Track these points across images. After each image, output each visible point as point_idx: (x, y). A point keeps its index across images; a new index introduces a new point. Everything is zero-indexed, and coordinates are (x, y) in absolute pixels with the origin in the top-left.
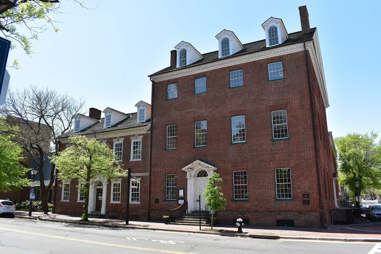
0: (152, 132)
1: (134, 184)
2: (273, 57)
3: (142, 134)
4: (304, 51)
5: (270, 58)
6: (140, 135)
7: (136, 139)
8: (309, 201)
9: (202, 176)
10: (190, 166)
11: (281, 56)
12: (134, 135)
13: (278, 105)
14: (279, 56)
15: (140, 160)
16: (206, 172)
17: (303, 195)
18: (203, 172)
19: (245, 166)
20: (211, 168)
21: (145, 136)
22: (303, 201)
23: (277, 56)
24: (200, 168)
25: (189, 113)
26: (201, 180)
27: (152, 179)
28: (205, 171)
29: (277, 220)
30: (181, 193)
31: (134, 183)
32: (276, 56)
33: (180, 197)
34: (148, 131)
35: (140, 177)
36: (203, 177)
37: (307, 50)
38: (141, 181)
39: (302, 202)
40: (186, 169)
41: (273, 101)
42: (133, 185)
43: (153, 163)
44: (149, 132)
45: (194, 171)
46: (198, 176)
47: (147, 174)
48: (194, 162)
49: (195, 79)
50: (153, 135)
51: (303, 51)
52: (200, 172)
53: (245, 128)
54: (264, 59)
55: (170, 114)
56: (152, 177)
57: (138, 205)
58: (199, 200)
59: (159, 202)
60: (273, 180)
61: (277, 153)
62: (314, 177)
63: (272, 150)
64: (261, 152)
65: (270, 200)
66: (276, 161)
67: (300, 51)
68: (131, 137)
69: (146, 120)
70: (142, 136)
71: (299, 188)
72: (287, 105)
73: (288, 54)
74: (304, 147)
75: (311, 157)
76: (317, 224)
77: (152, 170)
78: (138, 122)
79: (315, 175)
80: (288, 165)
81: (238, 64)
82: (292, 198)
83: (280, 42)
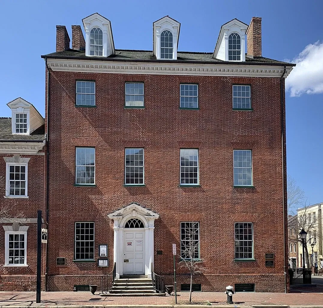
0: (49, 154)
2: (241, 77)
3: (29, 155)
4: (280, 78)
5: (237, 77)
6: (24, 156)
7: (17, 161)
8: (272, 262)
11: (251, 77)
12: (11, 155)
13: (243, 143)
14: (249, 77)
15: (26, 196)
16: (139, 222)
17: (266, 254)
21: (34, 160)
22: (266, 262)
23: (247, 77)
24: (135, 215)
25: (116, 133)
26: (131, 232)
29: (235, 284)
30: (103, 250)
32: (245, 77)
33: (101, 255)
34: (40, 151)
35: (27, 225)
36: (134, 227)
38: (28, 231)
39: (265, 263)
40: (114, 216)
41: (237, 136)
43: (51, 203)
44: (44, 154)
45: (125, 219)
48: (128, 207)
49: (125, 82)
50: (51, 160)
51: (278, 78)
53: (198, 166)
54: (228, 77)
55: (83, 130)
57: (24, 268)
58: (128, 260)
59: (64, 264)
60: (232, 236)
61: (238, 203)
62: (279, 235)
63: (232, 198)
64: (218, 200)
65: (228, 260)
66: (236, 213)
67: (275, 78)
68: (5, 157)
69: (30, 132)
70: (29, 159)
71: (262, 246)
72: (254, 144)
73: (260, 77)
74: (270, 199)
75: (278, 212)
76: (280, 288)
77: (51, 214)
78: (13, 134)
79: (281, 232)
80: (251, 218)
81: (192, 76)
82: (253, 258)
83: (243, 59)
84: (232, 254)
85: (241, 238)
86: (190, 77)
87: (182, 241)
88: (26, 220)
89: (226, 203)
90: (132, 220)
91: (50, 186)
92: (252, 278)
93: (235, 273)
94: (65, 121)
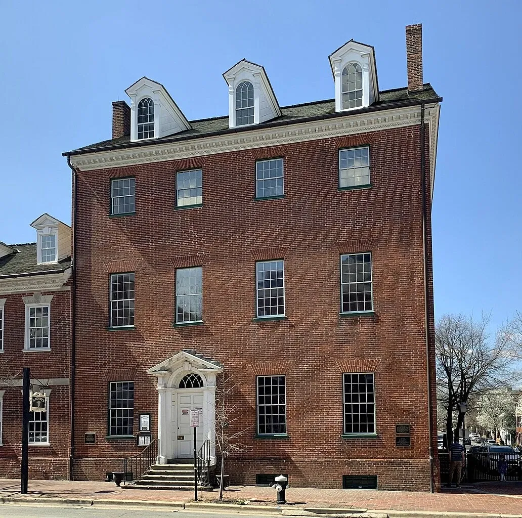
0: (77, 288)
1: (39, 403)
2: (352, 135)
3: (51, 292)
4: (419, 125)
5: (345, 136)
6: (46, 293)
7: (37, 302)
8: (408, 439)
9: (189, 386)
10: (165, 363)
11: (369, 132)
12: (31, 294)
13: (355, 243)
14: (365, 133)
15: (49, 349)
16: (199, 378)
17: (397, 426)
18: (192, 378)
19: (281, 367)
20: (211, 368)
21: (58, 297)
22: (397, 439)
23: (361, 134)
24: (187, 369)
25: (163, 248)
26: (188, 395)
27: (76, 393)
28: (196, 375)
29: (343, 476)
30: (145, 420)
31: (37, 401)
32: (359, 134)
33: (141, 429)
34: (65, 285)
35: (49, 388)
36: (191, 387)
37: (426, 124)
38: (50, 397)
39: (394, 442)
40: (156, 371)
41: (345, 232)
42: (35, 405)
43: (78, 357)
44: (69, 288)
45: (175, 374)
46: (182, 386)
47: (66, 381)
48: (175, 357)
49: (177, 171)
50: (78, 296)
51: (417, 125)
52: (185, 378)
53: (284, 287)
54: (330, 138)
56: (77, 387)
57: (46, 447)
58: (183, 437)
59: (94, 442)
60: (338, 396)
61: (348, 342)
62: (420, 392)
63: (337, 334)
64: (315, 339)
65: (332, 436)
66: (345, 357)
67: (412, 126)
68: (24, 296)
69: (58, 259)
70: (52, 296)
71: (390, 413)
72: (375, 242)
73: (385, 130)
74: (404, 332)
75: (417, 353)
76: (422, 484)
77: (78, 371)
78: (38, 264)
79: (424, 388)
80: (369, 366)
81: (273, 146)
82: (375, 433)
83: (366, 103)
84: (339, 426)
85: (356, 400)
86: (269, 149)
87: (259, 406)
88: (48, 381)
89: (327, 343)
90: (189, 375)
91: (78, 332)
92: (372, 466)
93: (343, 458)
94: (96, 238)
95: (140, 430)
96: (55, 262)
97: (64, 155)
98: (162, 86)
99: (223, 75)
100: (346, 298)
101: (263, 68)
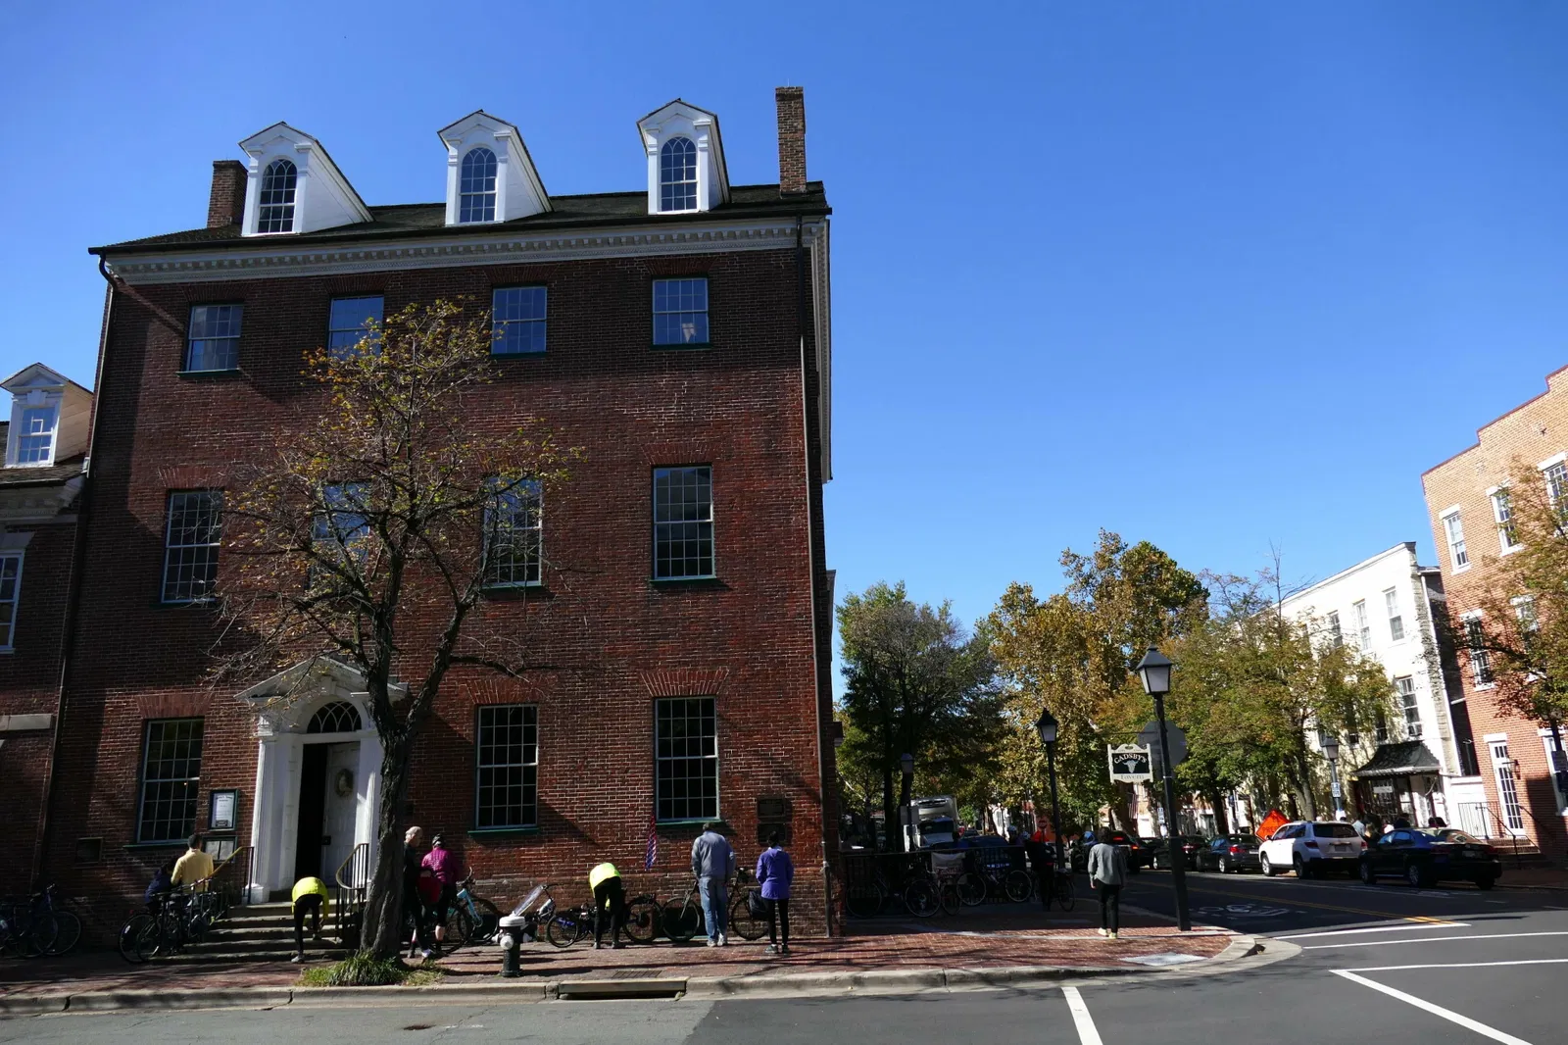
0: (90, 518)
3: (30, 525)
4: (793, 249)
5: (664, 256)
6: (17, 528)
9: (330, 727)
11: (707, 254)
13: (681, 447)
14: (700, 254)
15: (9, 649)
16: (351, 711)
17: (760, 802)
18: (338, 712)
19: (530, 686)
21: (46, 536)
22: (761, 827)
23: (692, 255)
24: (326, 692)
28: (347, 705)
30: (223, 808)
33: (213, 825)
34: (63, 511)
36: (335, 730)
37: (806, 248)
39: (756, 834)
40: (255, 696)
41: (662, 427)
44: (73, 518)
45: (297, 705)
46: (313, 728)
47: (46, 719)
48: (300, 666)
49: (332, 296)
50: (94, 534)
51: (789, 249)
52: (322, 712)
53: (540, 527)
54: (637, 258)
55: (194, 440)
59: (97, 859)
60: (644, 743)
61: (665, 637)
62: (803, 733)
63: (646, 622)
64: (600, 630)
65: (631, 826)
66: (660, 667)
67: (781, 249)
69: (56, 457)
70: (30, 535)
71: (746, 775)
72: (718, 447)
74: (771, 618)
75: (797, 657)
76: (809, 919)
78: (8, 467)
79: (810, 724)
80: (707, 683)
81: (529, 263)
82: (718, 817)
83: (702, 204)
84: (646, 805)
85: (680, 751)
86: (520, 268)
87: (481, 769)
89: (625, 639)
90: (331, 705)
93: (653, 872)
94: (148, 422)
95: (210, 828)
96: (49, 462)
97: (92, 251)
98: (317, 142)
99: (439, 133)
100: (663, 550)
101: (516, 129)
